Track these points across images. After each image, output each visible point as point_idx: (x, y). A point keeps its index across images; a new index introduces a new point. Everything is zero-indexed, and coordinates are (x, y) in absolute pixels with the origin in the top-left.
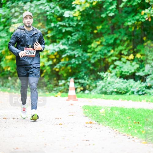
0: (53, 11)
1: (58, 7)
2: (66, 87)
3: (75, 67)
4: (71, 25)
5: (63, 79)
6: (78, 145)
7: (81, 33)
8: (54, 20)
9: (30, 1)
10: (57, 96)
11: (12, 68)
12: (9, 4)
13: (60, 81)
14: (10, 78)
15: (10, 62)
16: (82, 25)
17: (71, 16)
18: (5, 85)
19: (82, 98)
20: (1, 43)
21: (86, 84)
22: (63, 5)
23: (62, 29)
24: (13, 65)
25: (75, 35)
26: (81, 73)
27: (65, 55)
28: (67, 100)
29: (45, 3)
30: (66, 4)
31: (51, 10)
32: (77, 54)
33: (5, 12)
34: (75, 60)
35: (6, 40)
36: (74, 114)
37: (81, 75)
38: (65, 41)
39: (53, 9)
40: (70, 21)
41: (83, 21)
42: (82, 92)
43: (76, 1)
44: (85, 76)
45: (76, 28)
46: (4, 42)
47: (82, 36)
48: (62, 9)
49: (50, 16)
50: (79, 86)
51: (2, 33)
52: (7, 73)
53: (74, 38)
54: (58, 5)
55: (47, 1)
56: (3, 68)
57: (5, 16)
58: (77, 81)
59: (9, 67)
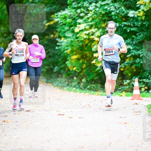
0: (118, 12)
1: (123, 8)
2: (131, 86)
3: (140, 66)
4: (135, 25)
5: (128, 79)
6: (142, 144)
7: (145, 33)
8: (118, 20)
9: (95, 1)
10: (121, 96)
11: (77, 68)
12: (75, 5)
13: (124, 81)
14: (75, 78)
15: (75, 61)
16: (147, 26)
17: (136, 16)
18: (70, 84)
19: (146, 97)
20: (67, 43)
21: (150, 84)
22: (128, 6)
23: (127, 29)
24: (78, 65)
25: (140, 35)
26: (145, 73)
27: (130, 55)
28: (131, 99)
29: (110, 3)
30: (131, 4)
31: (116, 10)
32: (142, 53)
33: (71, 12)
34: (140, 59)
35: (72, 39)
36: (138, 113)
37: (145, 74)
38: (130, 41)
39: (118, 9)
40: (134, 21)
41: (147, 21)
42: (146, 91)
43: (140, 1)
44: (150, 76)
45: (141, 28)
46: (70, 42)
47: (146, 36)
48: (126, 9)
49: (115, 16)
50: (143, 86)
51: (68, 33)
52: (73, 73)
53: (139, 38)
54: (123, 5)
55: (111, 1)
56: (68, 68)
57: (71, 16)
58: (141, 80)
59: (74, 67)
